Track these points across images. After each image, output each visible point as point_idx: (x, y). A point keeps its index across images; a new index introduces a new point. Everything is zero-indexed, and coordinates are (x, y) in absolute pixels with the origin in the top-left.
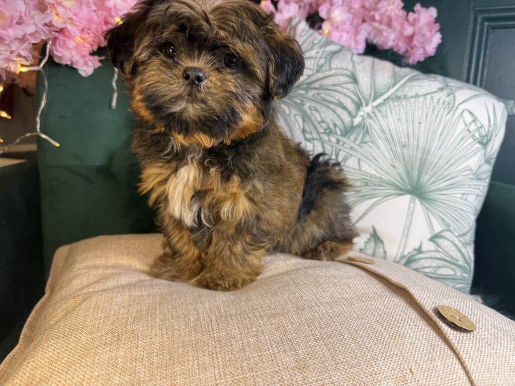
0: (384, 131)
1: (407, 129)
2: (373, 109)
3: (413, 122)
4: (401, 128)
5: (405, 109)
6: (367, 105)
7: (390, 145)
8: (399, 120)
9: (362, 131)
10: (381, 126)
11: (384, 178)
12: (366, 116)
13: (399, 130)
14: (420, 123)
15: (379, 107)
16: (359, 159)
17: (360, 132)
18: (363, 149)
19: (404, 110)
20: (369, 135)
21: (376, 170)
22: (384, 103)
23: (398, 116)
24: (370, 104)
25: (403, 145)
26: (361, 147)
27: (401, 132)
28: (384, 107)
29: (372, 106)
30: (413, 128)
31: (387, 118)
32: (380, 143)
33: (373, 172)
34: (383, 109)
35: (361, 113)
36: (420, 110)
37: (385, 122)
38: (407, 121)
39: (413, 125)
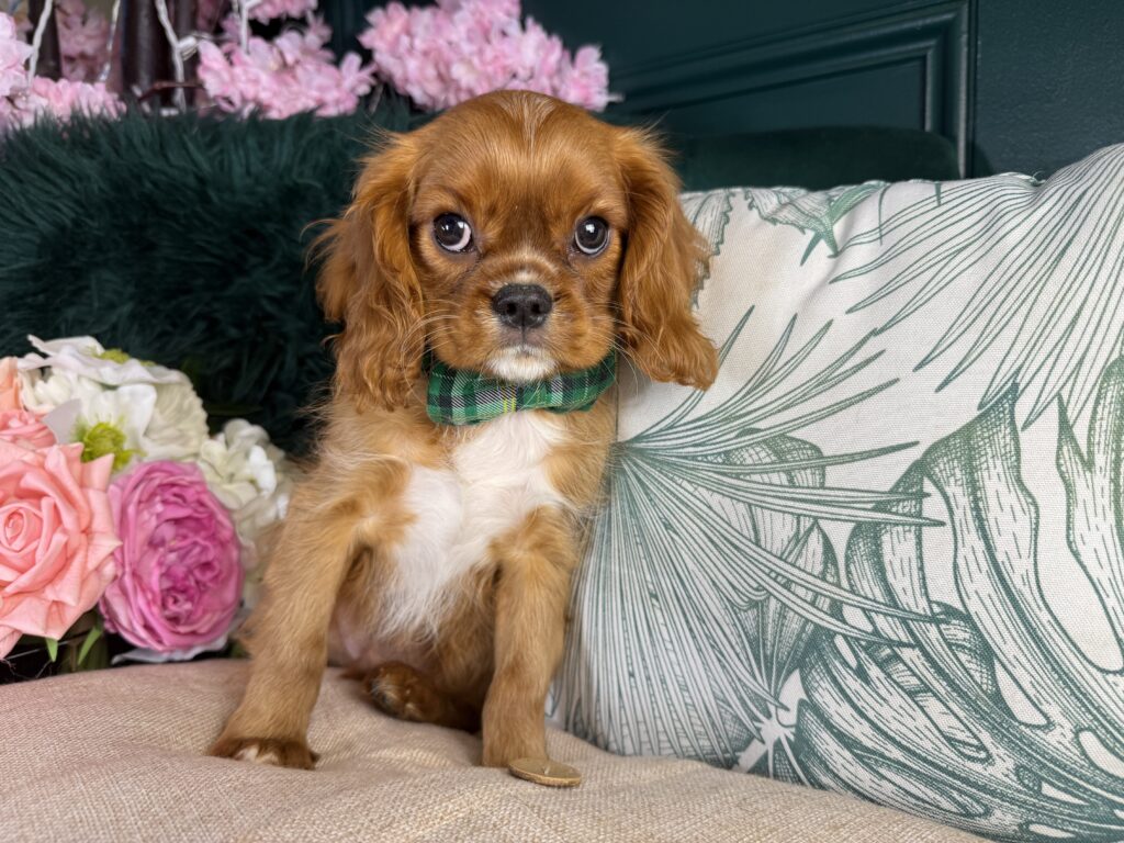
0: (712, 647)
1: (656, 657)
2: (758, 730)
3: (648, 678)
4: (672, 655)
5: (678, 725)
6: (778, 745)
7: (689, 597)
8: (684, 688)
9: (769, 652)
10: (723, 667)
11: (685, 484)
12: (772, 709)
13: (674, 651)
14: (632, 675)
15: (745, 736)
16: (757, 543)
17: (773, 646)
18: (755, 585)
19: (679, 720)
20: (746, 634)
21: (710, 508)
22: (735, 751)
23: (689, 701)
24: (770, 747)
25: (658, 600)
26: (760, 588)
27: (669, 646)
28: (730, 733)
29: (763, 742)
30: (643, 659)
31: (716, 698)
32: (715, 606)
33: (715, 499)
34: (733, 729)
35: (790, 718)
36: (640, 718)
37: (716, 682)
38: (663, 681)
39: (646, 668)
